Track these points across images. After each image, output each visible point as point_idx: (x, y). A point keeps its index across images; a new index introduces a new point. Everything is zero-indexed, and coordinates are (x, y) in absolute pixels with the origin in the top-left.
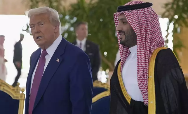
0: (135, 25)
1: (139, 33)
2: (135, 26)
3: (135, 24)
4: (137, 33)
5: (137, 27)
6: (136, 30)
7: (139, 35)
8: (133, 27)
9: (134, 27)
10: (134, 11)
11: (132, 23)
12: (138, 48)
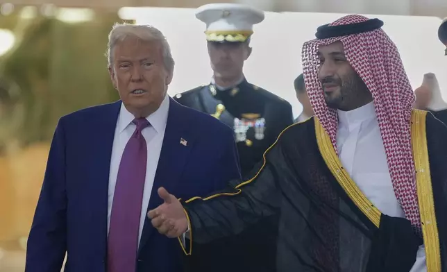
0: (362, 68)
1: (372, 83)
2: (362, 70)
3: (362, 65)
4: (368, 84)
5: (368, 70)
6: (365, 79)
7: (372, 87)
8: (360, 72)
9: (362, 72)
10: (359, 38)
11: (356, 64)
12: (379, 114)
